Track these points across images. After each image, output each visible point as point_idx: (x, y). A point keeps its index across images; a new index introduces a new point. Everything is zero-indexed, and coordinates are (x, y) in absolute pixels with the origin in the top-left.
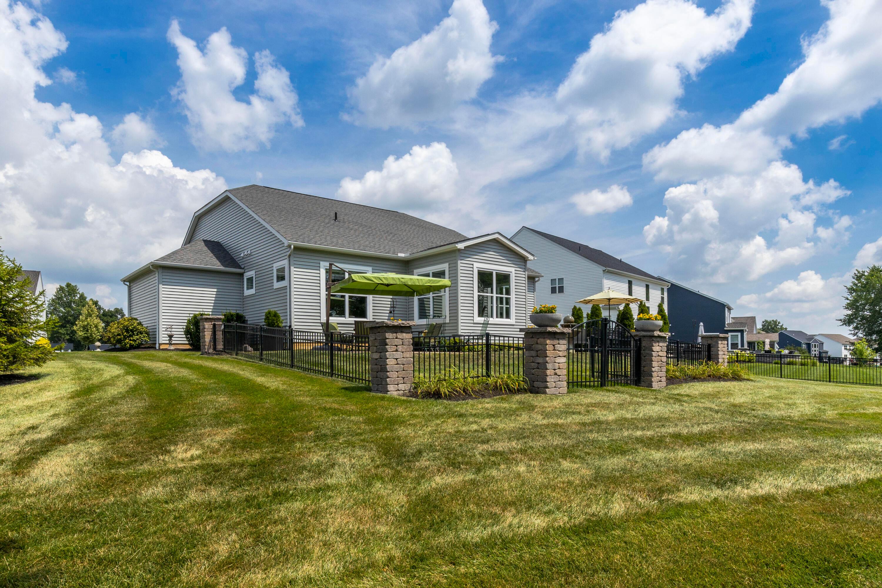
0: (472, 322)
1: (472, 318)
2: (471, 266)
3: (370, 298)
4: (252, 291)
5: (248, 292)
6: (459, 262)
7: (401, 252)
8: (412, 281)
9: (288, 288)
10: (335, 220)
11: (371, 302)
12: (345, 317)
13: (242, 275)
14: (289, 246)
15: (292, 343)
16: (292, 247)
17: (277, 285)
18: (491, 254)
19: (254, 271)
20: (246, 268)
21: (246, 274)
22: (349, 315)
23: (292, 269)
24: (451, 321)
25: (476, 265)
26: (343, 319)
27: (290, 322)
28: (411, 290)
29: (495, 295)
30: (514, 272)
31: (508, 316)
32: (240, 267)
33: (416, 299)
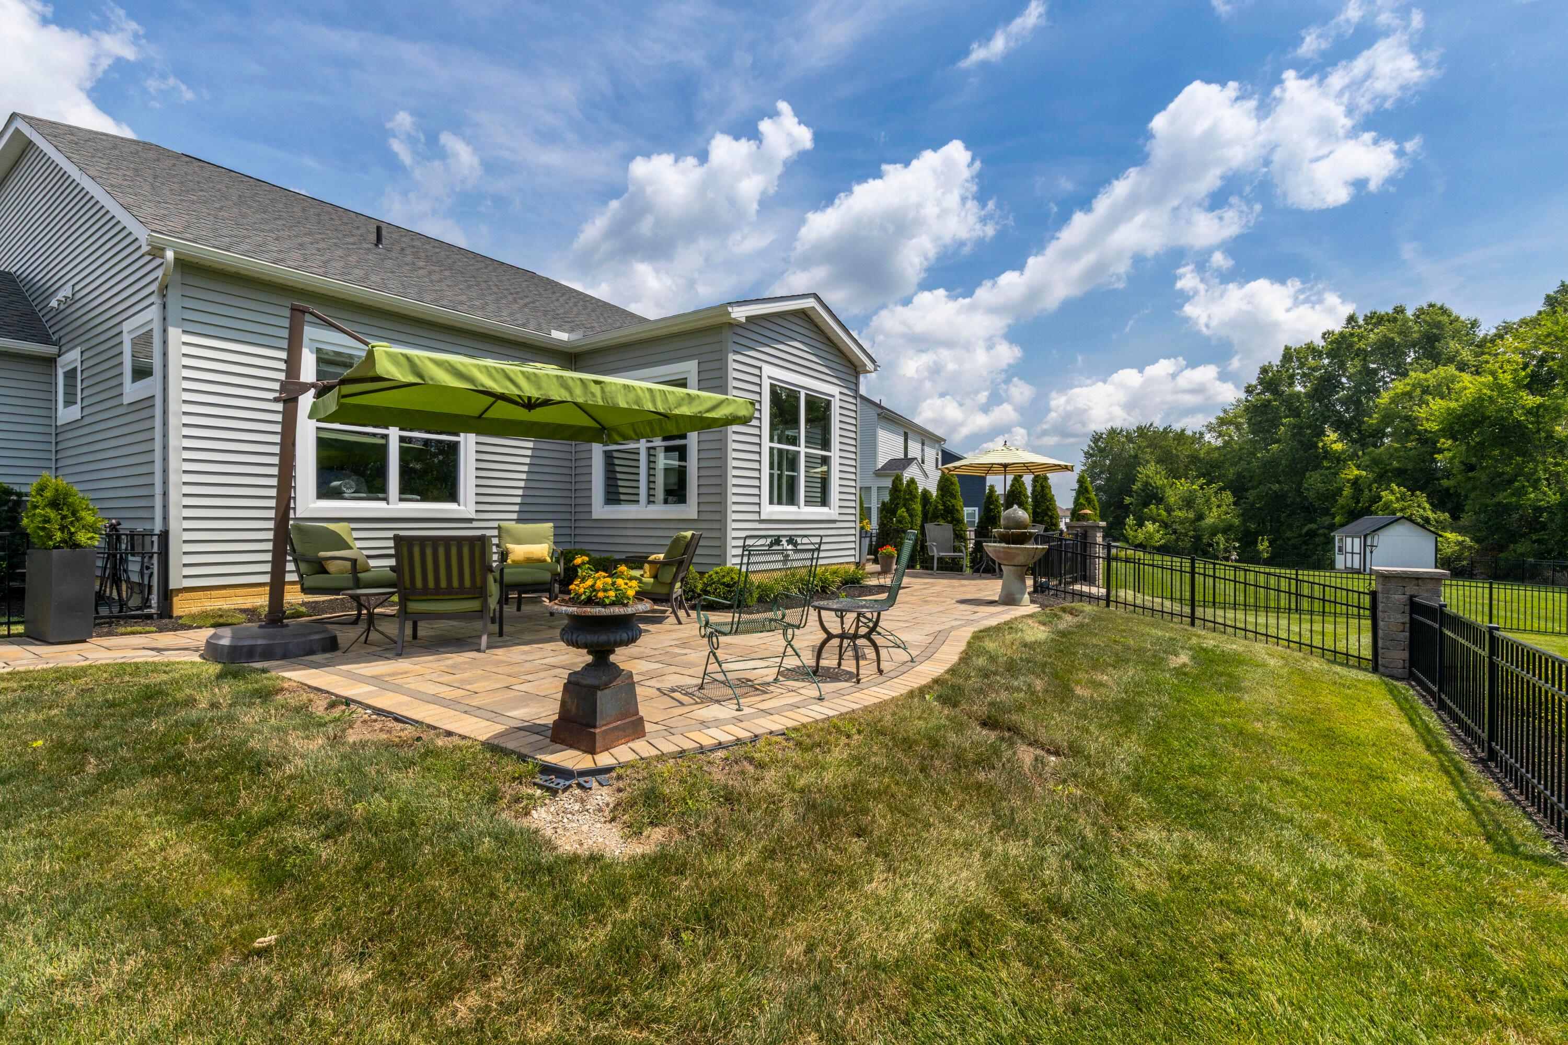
0: (756, 517)
1: (756, 508)
2: (757, 372)
3: (468, 443)
4: (75, 412)
5: (67, 414)
6: (731, 357)
7: (559, 328)
8: (631, 396)
9: (158, 402)
10: (376, 245)
11: (472, 456)
12: (385, 499)
13: (50, 362)
14: (157, 251)
15: (167, 595)
16: (170, 255)
17: (132, 391)
18: (797, 348)
19: (79, 349)
20: (63, 341)
21: (61, 361)
22: (402, 491)
23: (174, 333)
24: (704, 516)
25: (768, 370)
26: (382, 504)
27: (165, 518)
28: (597, 426)
29: (802, 449)
30: (838, 396)
31: (824, 502)
32: (45, 339)
33: (597, 450)
